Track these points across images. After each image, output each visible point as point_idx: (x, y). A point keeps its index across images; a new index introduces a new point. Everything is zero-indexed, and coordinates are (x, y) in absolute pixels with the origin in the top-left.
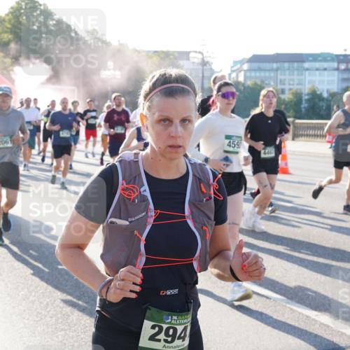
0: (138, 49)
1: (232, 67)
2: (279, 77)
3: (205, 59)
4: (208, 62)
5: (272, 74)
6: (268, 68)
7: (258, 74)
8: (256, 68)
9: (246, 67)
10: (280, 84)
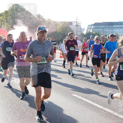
0: (55, 21)
1: (88, 27)
2: (105, 31)
3: (78, 24)
4: (79, 25)
5: (102, 30)
6: (101, 28)
7: (97, 30)
8: (97, 28)
9: (93, 27)
10: (105, 33)
